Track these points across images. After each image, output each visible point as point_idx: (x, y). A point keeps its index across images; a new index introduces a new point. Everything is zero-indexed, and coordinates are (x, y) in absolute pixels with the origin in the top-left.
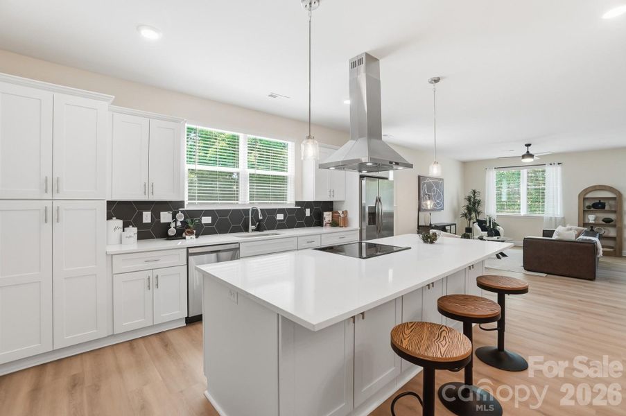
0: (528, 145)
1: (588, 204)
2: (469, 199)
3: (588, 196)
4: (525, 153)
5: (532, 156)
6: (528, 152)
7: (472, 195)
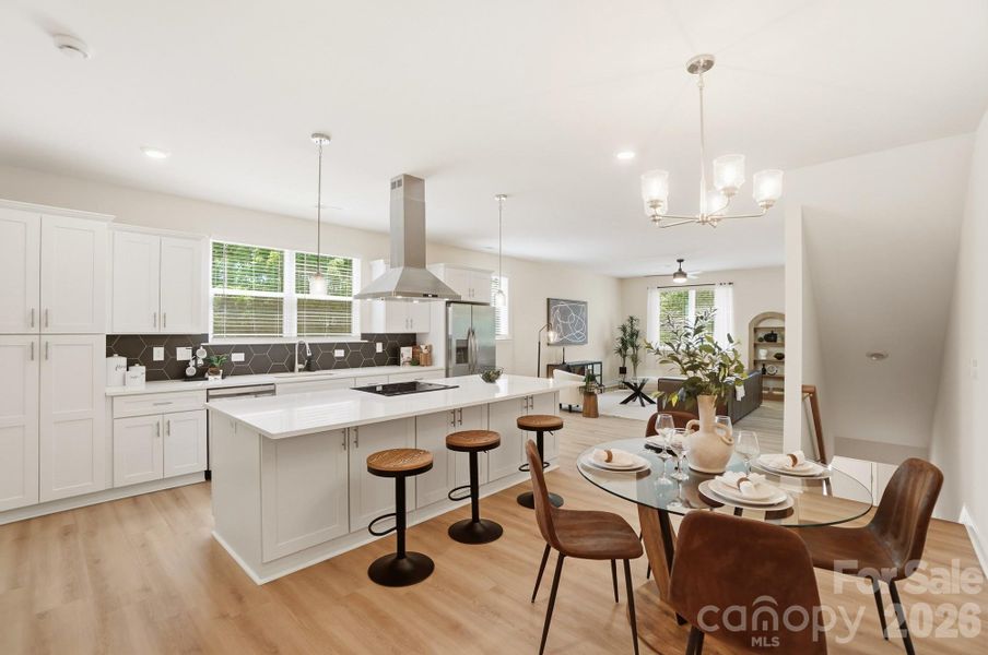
0: (680, 261)
1: (761, 335)
2: (624, 329)
3: (762, 325)
4: (677, 271)
5: (684, 275)
6: (680, 270)
7: (628, 323)
